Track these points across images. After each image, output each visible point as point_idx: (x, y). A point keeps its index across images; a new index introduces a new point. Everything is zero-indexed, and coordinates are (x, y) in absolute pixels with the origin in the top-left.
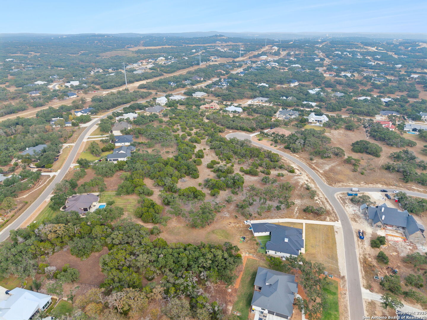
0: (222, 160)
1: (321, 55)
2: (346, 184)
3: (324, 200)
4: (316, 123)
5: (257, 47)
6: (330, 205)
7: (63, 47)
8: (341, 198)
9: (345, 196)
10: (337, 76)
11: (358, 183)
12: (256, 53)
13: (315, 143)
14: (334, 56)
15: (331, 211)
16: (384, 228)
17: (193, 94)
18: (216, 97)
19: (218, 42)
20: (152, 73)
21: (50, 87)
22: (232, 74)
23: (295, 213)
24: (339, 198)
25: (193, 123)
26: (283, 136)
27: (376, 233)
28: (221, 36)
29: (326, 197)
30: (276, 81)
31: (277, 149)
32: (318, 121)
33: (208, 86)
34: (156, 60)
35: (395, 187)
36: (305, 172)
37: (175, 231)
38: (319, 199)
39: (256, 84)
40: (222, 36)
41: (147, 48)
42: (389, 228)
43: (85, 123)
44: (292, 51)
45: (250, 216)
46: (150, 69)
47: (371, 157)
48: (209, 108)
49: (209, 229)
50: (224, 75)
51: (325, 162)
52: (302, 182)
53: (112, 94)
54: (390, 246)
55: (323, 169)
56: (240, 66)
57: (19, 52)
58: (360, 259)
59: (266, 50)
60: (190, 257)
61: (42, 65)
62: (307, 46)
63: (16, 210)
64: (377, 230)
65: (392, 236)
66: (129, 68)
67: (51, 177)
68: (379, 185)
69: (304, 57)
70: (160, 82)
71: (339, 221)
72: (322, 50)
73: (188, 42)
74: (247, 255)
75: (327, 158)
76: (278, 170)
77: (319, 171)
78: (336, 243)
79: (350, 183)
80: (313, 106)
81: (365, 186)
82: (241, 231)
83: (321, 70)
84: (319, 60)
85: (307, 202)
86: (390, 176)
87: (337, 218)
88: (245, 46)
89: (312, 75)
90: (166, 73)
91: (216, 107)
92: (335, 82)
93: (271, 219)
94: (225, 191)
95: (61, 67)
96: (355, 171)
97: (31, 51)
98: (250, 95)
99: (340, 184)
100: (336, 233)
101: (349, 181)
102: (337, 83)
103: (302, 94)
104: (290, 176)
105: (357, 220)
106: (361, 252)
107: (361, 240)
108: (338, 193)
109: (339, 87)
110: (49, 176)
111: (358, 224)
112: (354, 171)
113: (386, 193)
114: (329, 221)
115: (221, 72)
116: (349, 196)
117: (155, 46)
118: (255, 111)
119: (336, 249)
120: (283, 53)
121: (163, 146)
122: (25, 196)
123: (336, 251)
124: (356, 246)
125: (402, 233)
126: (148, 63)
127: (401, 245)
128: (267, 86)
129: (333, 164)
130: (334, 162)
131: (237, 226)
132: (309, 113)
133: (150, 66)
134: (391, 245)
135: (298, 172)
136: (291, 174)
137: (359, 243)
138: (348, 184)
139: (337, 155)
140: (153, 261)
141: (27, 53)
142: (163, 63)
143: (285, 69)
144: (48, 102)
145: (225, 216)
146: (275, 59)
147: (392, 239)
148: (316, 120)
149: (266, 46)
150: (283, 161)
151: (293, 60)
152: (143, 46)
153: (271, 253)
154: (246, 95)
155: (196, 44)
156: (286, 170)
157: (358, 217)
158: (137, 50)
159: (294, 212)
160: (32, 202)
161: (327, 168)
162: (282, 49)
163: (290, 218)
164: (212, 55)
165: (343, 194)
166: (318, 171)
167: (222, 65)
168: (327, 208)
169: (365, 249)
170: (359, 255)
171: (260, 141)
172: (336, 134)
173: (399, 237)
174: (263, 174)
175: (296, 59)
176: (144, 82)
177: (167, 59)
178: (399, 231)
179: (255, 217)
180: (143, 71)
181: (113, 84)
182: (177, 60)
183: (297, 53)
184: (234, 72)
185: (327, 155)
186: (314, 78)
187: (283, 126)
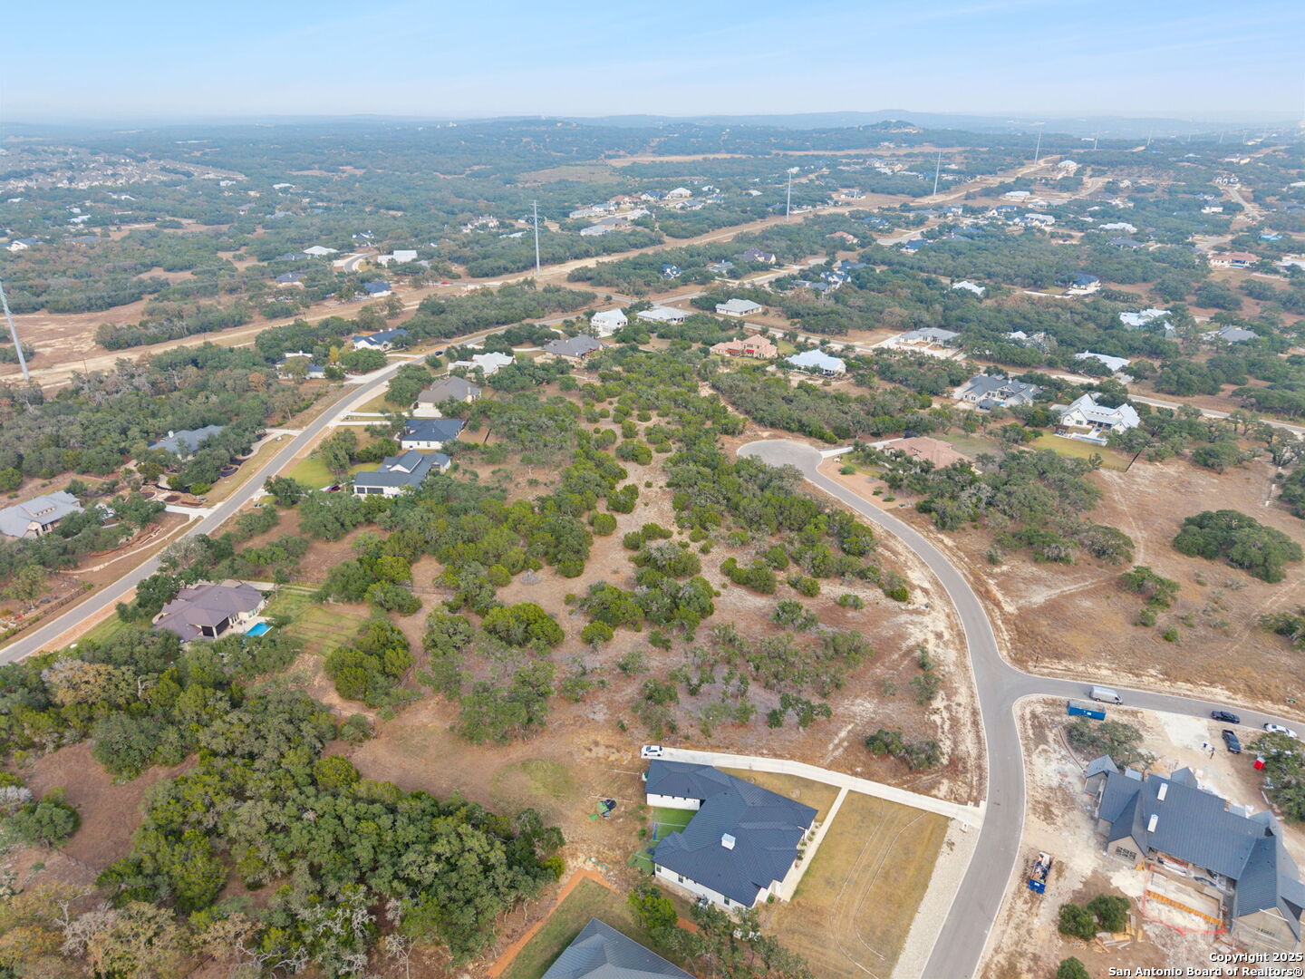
0: (682, 527)
1: (1235, 192)
2: (1081, 669)
3: (965, 717)
4: (1087, 431)
5: (1008, 160)
6: (978, 737)
7: (435, 153)
8: (1034, 716)
9: (1051, 714)
10: (1263, 267)
11: (1134, 670)
12: (994, 181)
13: (1033, 503)
14: (1284, 198)
15: (971, 762)
16: (1149, 866)
17: (718, 306)
18: (788, 319)
19: (886, 144)
20: (630, 235)
21: (338, 263)
22: (880, 248)
23: (831, 747)
24: (1028, 716)
25: (657, 398)
26: (927, 467)
27: (1108, 880)
28: (901, 124)
29: (978, 705)
30: (1017, 276)
31: (888, 510)
32: (1100, 425)
33: (780, 284)
34: (661, 197)
35: (1286, 708)
36: (949, 603)
37: (418, 739)
38: (948, 708)
39: (946, 281)
40: (906, 125)
41: (658, 159)
42: (1170, 866)
43: (365, 371)
44: (1129, 175)
45: (667, 732)
46: (636, 223)
47: (1241, 577)
48: (743, 352)
49: (518, 751)
50: (850, 248)
51: (1044, 574)
52: (916, 635)
53: (486, 293)
54: (1140, 940)
55: (1022, 602)
56: (920, 222)
57: (316, 166)
58: (987, 966)
59: (1035, 173)
60: (389, 837)
61: (353, 203)
62: (1188, 160)
63: (54, 603)
64: (1118, 868)
65: (1171, 903)
66: (576, 217)
67: (191, 520)
68: (1217, 690)
69: (1167, 197)
70: (636, 265)
71: (983, 804)
72: (1243, 174)
73: (791, 141)
74: (589, 866)
75: (1055, 560)
76: (851, 584)
77: (1003, 604)
78: (925, 887)
79: (1098, 668)
80: (1110, 370)
81: (1159, 686)
82: (614, 779)
83: (1204, 243)
84: (1220, 209)
85: (896, 714)
86: (1284, 659)
87: (980, 792)
88: (966, 158)
89: (1163, 261)
90: (673, 236)
91: (762, 352)
92: (1241, 288)
93: (739, 752)
94: (639, 631)
95: (399, 209)
96: (1145, 625)
97: (347, 164)
98: (899, 318)
99: (1059, 666)
100: (945, 848)
101: (1098, 659)
102: (1250, 294)
103: (1092, 325)
104: (886, 610)
105: (1056, 811)
106: (1007, 942)
107: (1032, 896)
108: (1034, 697)
109: (1250, 309)
110: (186, 517)
111: (1050, 829)
112: (1143, 622)
113: (1229, 726)
114: (945, 799)
115: (843, 240)
116: (1070, 714)
117: (689, 154)
118: (886, 372)
119: (916, 910)
120: (1093, 184)
121: (527, 461)
122: (96, 569)
123: (911, 918)
124: (1001, 913)
125: (1218, 900)
126: (636, 204)
127: (1190, 951)
128: (978, 291)
129: (1070, 588)
130: (1075, 581)
131: (612, 758)
132: (1074, 394)
133: (636, 214)
134: (1146, 937)
135: (919, 599)
136: (892, 604)
137: (1020, 903)
138: (1092, 670)
139: (1100, 553)
140: (279, 827)
141: (334, 169)
142: (678, 207)
143: (1071, 237)
144: (308, 307)
145: (591, 716)
146: (1057, 202)
147: (1163, 918)
148: (1090, 422)
149: (1039, 158)
150: (887, 554)
151: (1122, 206)
152: (654, 152)
153: (667, 876)
154: (888, 318)
155: (814, 148)
156: (880, 586)
157: (1068, 801)
158: (629, 164)
159: (831, 740)
160: (102, 586)
161: (1039, 597)
162: (1093, 170)
163: (804, 759)
164: (848, 183)
165: (1053, 703)
166: (998, 605)
167: (860, 218)
168: (962, 747)
169: (1029, 932)
170: (991, 951)
171: (845, 476)
172: (1144, 478)
173: (1198, 914)
174: (793, 591)
175: (1131, 205)
176: (590, 263)
177: (696, 193)
178: (1208, 890)
179: (687, 738)
180: (611, 228)
181: (502, 262)
182: (724, 198)
183: (1144, 182)
184: (887, 242)
185: (1053, 553)
186: (1165, 271)
187: (954, 430)
